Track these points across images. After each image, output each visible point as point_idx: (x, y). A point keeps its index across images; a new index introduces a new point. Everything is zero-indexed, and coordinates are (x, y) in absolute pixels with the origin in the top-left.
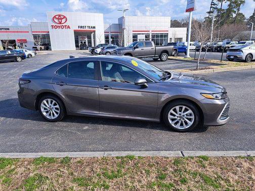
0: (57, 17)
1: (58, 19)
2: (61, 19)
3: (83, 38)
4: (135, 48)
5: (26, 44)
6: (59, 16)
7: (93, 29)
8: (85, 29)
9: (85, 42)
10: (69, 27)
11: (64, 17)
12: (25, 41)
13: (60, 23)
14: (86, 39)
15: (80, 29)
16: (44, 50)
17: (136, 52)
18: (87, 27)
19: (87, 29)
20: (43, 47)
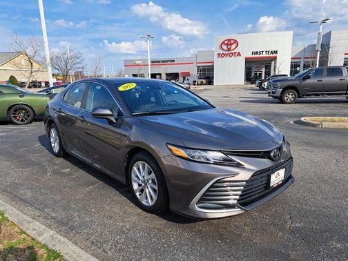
0: (226, 42)
1: (227, 45)
2: (231, 44)
3: (259, 68)
4: (304, 79)
5: (188, 78)
6: (229, 40)
7: (274, 55)
8: (261, 55)
9: (260, 74)
10: (239, 54)
11: (235, 41)
12: (188, 74)
13: (229, 50)
14: (264, 70)
15: (254, 56)
16: (206, 84)
17: (305, 86)
18: (264, 53)
19: (264, 55)
20: (204, 81)
